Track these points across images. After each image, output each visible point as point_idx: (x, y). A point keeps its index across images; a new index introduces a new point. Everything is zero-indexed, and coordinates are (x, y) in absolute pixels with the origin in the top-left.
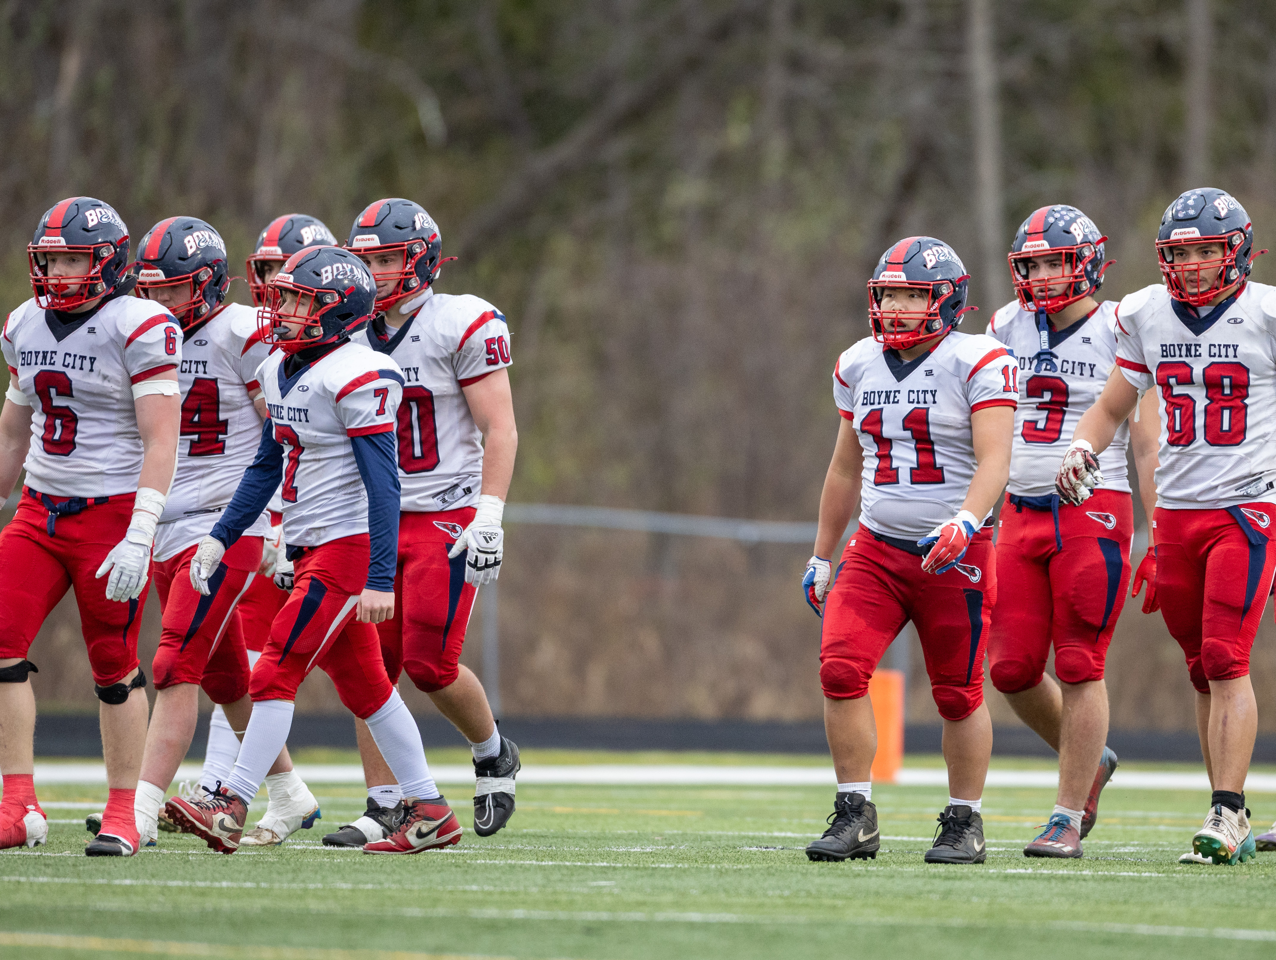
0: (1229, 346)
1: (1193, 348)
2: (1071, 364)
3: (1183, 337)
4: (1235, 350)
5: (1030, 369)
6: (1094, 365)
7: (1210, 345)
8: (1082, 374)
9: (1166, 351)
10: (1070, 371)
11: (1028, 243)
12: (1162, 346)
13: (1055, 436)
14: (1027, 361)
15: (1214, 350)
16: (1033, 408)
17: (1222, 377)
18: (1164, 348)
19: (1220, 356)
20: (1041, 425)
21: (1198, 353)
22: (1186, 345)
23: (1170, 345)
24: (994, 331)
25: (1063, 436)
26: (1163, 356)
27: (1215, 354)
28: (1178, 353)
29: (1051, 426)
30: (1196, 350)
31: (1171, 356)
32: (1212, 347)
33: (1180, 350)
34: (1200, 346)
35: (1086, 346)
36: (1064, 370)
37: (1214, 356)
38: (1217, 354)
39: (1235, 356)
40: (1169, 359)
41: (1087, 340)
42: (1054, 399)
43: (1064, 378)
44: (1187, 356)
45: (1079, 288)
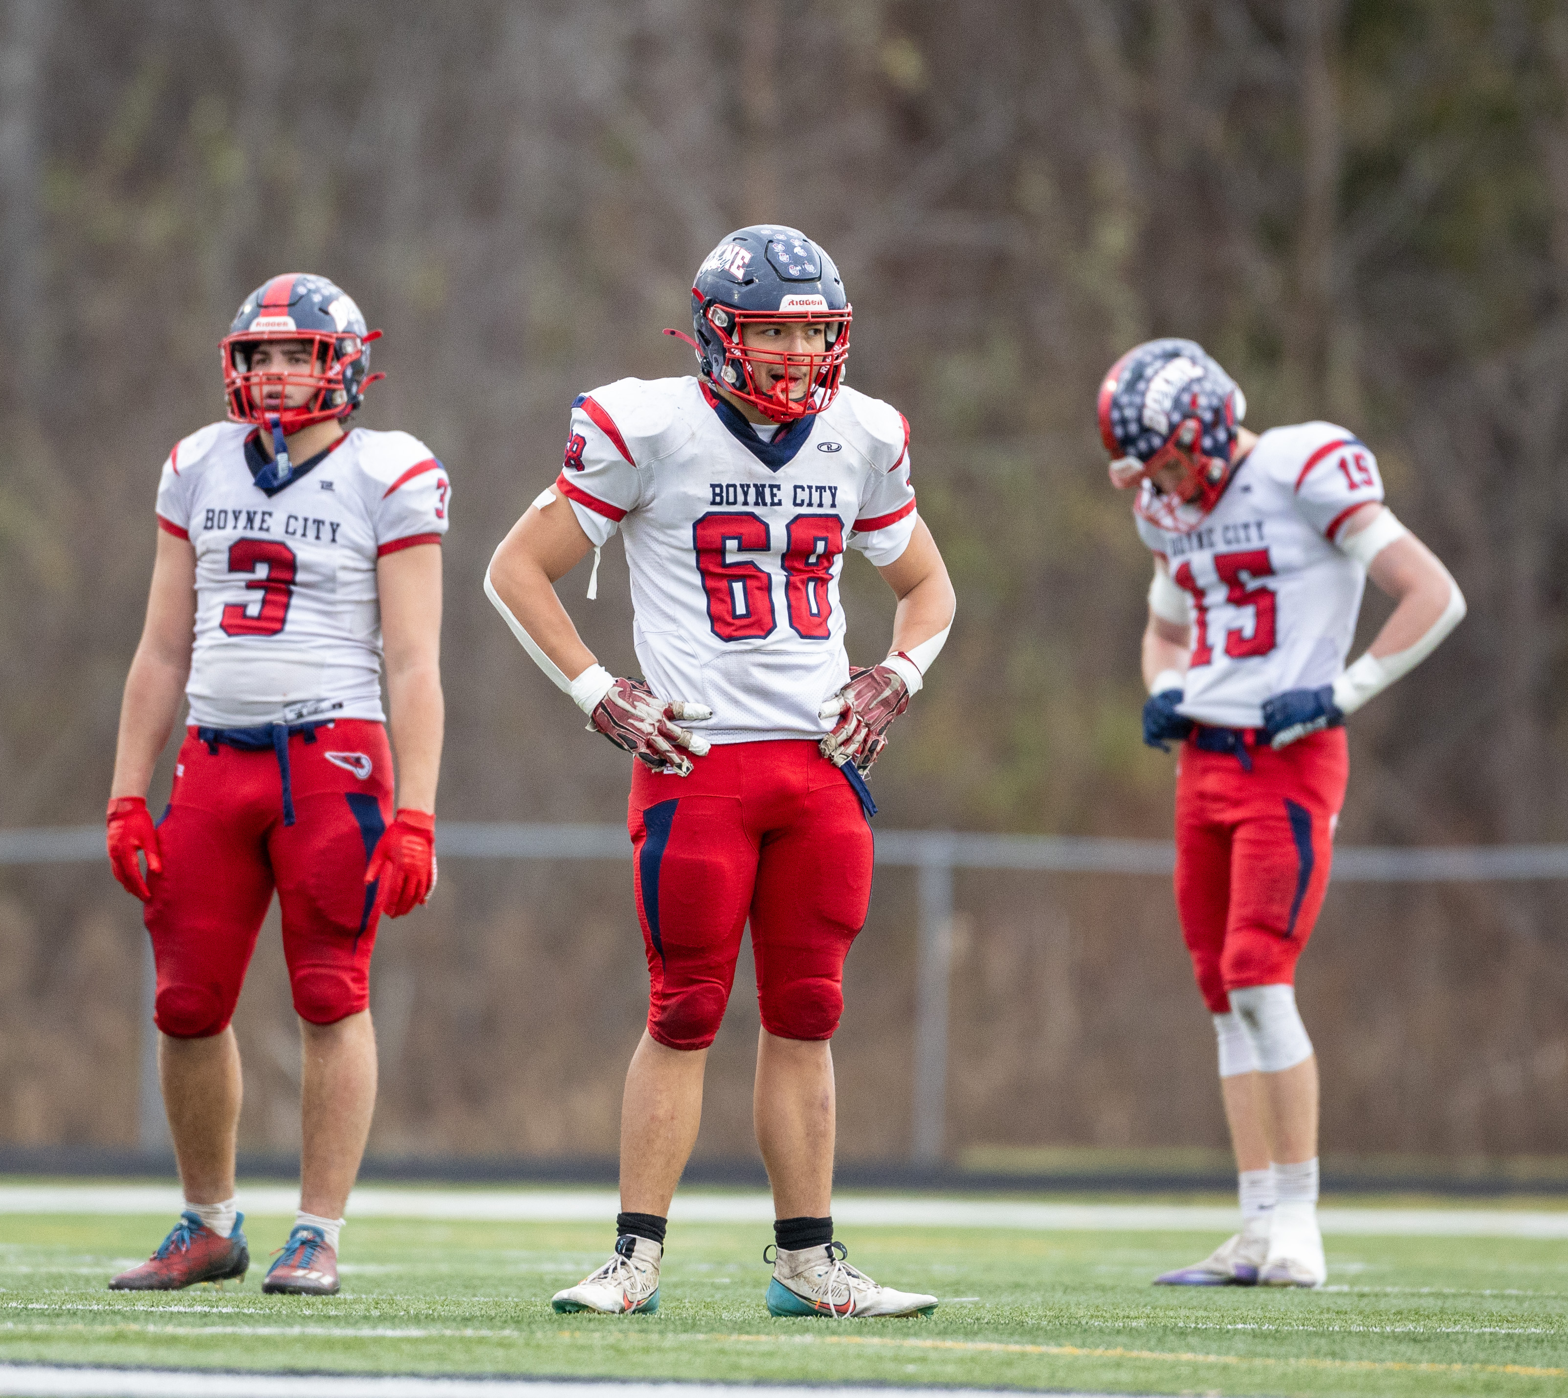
0: (824, 488)
1: (767, 491)
2: (301, 522)
3: (751, 474)
4: (834, 496)
5: (235, 527)
6: (338, 525)
7: (796, 487)
8: (318, 538)
9: (720, 495)
10: (300, 532)
11: (262, 320)
12: (713, 486)
13: (276, 626)
14: (230, 516)
15: (802, 495)
16: (239, 588)
17: (816, 539)
18: (718, 490)
19: (810, 505)
20: (253, 610)
21: (776, 500)
22: (755, 486)
23: (728, 486)
24: (176, 471)
25: (288, 627)
26: (713, 503)
27: (803, 501)
28: (741, 498)
29: (271, 612)
30: (773, 495)
31: (728, 503)
32: (799, 490)
33: (746, 494)
34: (778, 487)
35: (326, 495)
36: (291, 530)
37: (801, 504)
38: (807, 501)
39: (833, 505)
40: (724, 508)
41: (327, 486)
42: (275, 575)
43: (291, 543)
44: (757, 504)
45: (331, 399)
